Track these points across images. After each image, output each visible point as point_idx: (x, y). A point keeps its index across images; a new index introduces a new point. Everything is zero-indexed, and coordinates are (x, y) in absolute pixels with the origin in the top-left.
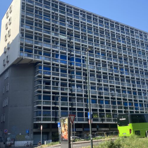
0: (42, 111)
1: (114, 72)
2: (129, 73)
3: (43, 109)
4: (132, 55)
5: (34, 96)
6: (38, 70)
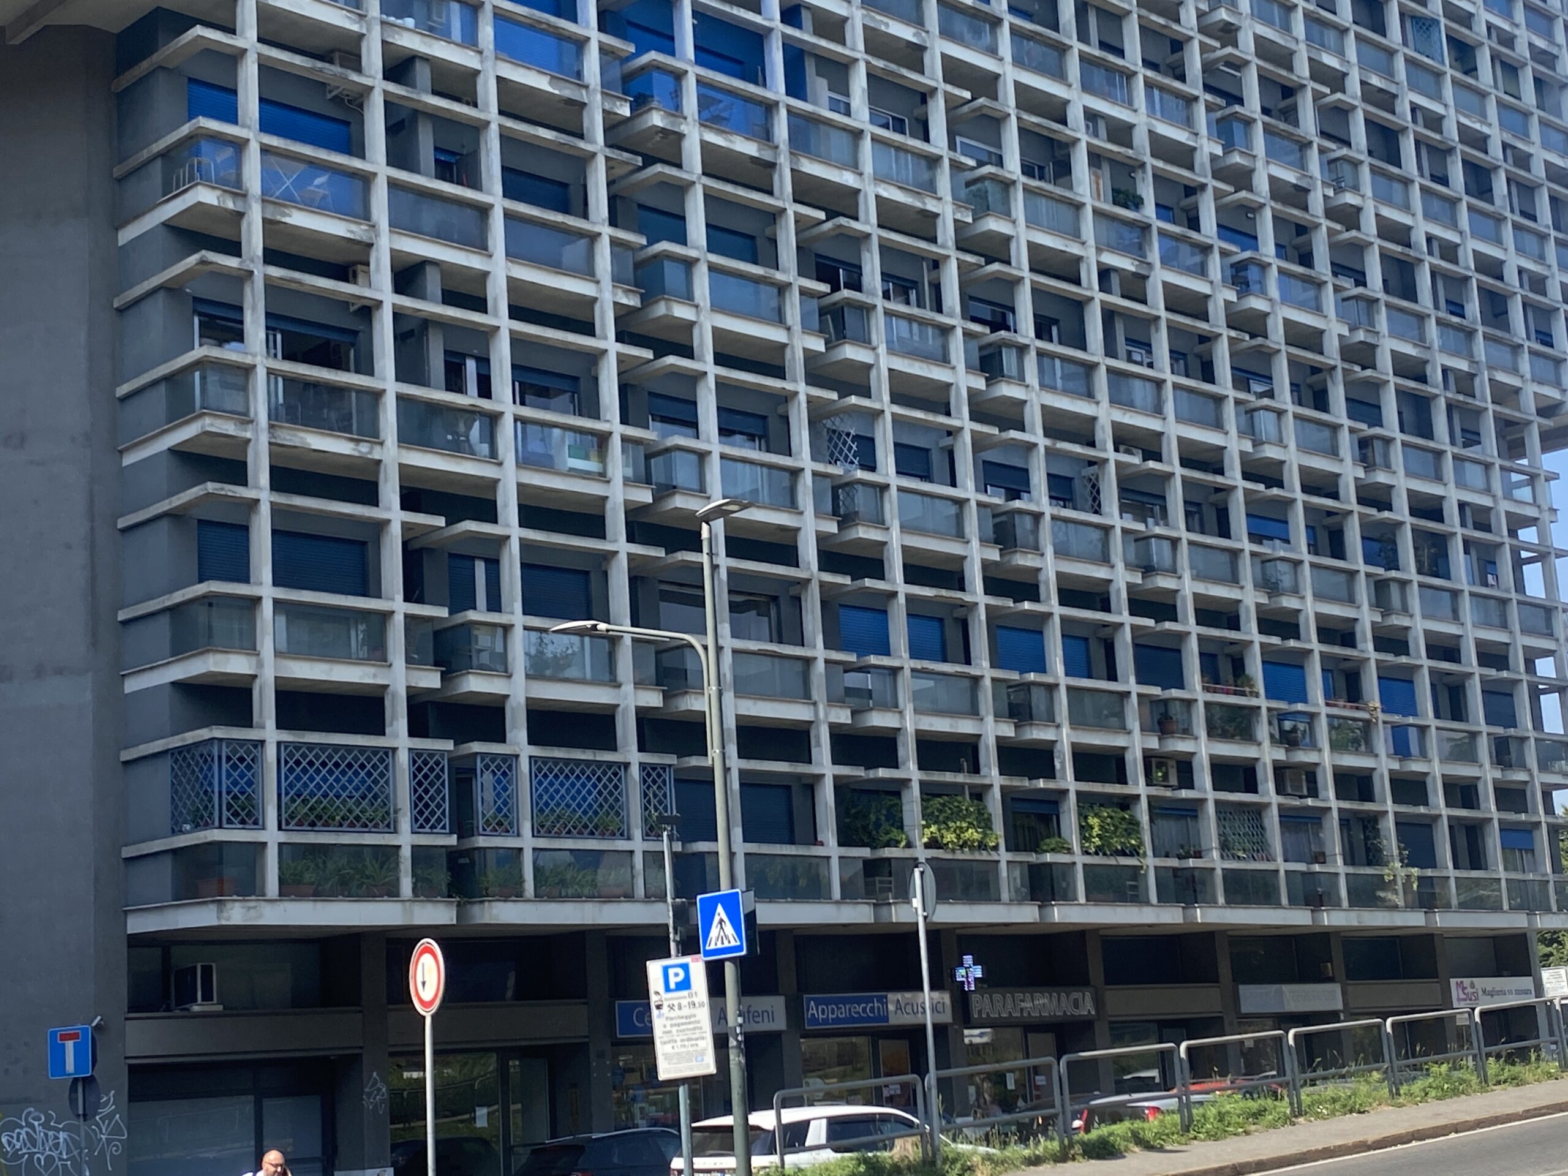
5: (122, 523)
6: (185, 129)
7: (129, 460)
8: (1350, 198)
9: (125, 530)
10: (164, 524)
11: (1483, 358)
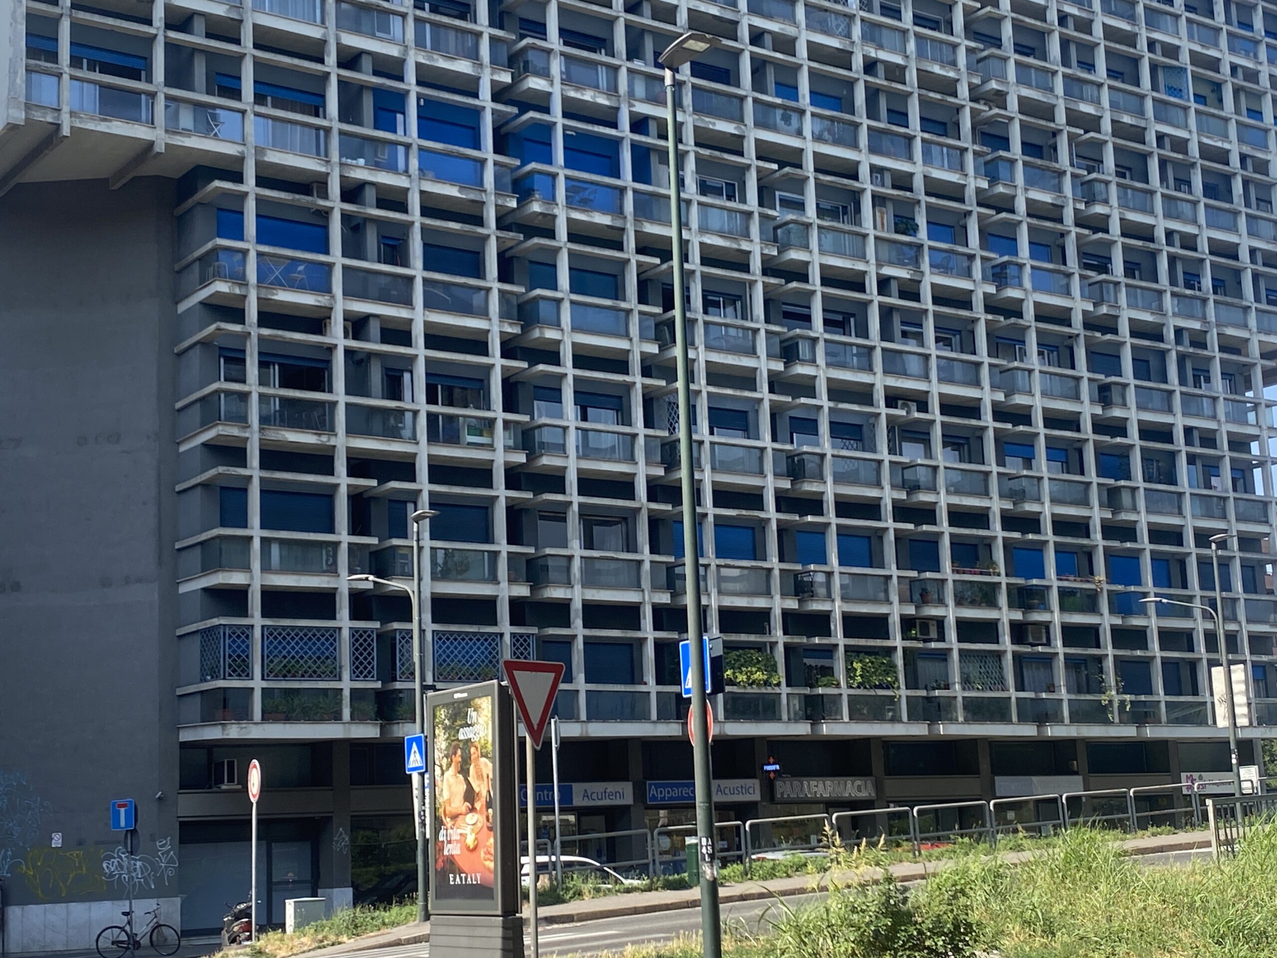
0: (257, 633)
1: (925, 266)
2: (1069, 276)
3: (264, 615)
4: (1097, 102)
5: (178, 488)
6: (209, 245)
7: (183, 448)
8: (1099, 209)
9: (179, 493)
10: (199, 489)
11: (1213, 320)
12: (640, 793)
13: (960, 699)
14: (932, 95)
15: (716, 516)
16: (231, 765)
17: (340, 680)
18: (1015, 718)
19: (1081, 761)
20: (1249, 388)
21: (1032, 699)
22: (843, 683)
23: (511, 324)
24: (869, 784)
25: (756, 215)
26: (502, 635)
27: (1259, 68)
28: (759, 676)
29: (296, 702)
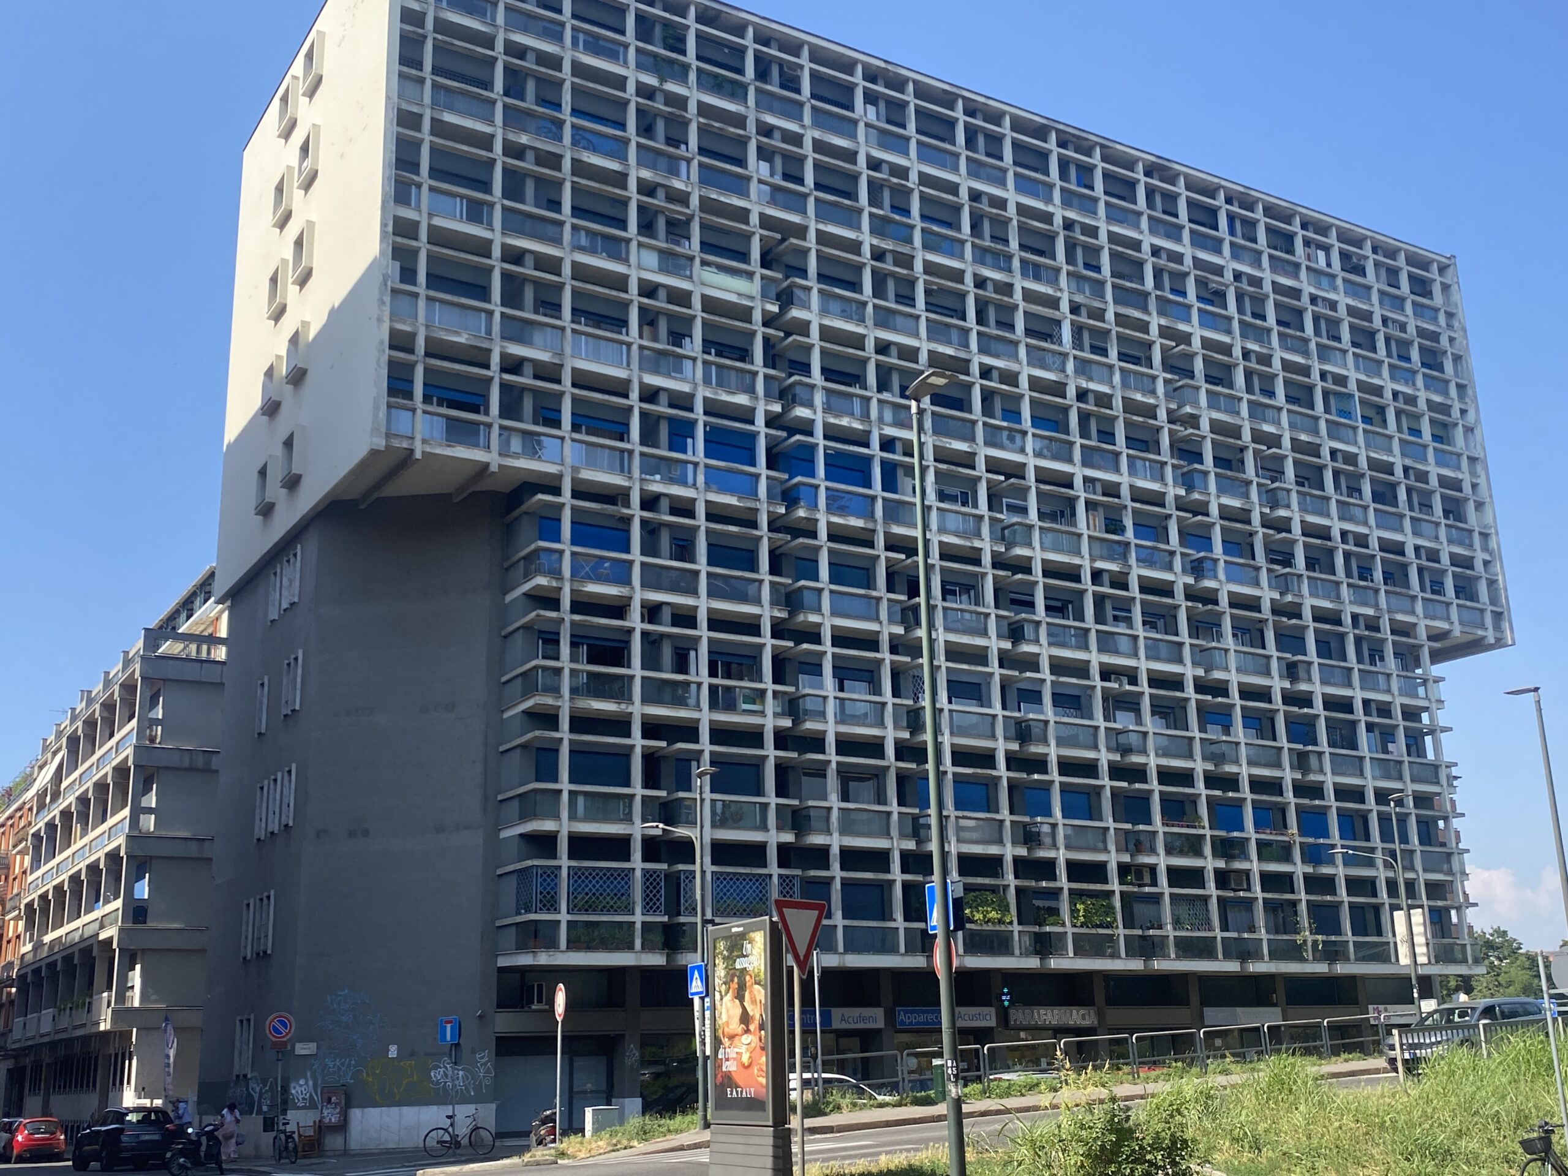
0: (564, 873)
1: (1133, 560)
2: (1258, 569)
3: (570, 857)
4: (1277, 423)
5: (501, 749)
6: (533, 547)
7: (506, 715)
8: (1282, 513)
9: (502, 752)
10: (518, 751)
11: (1385, 607)
12: (890, 1018)
13: (1171, 938)
14: (1135, 418)
15: (954, 774)
16: (540, 987)
17: (633, 914)
18: (1220, 956)
19: (1280, 995)
20: (1419, 666)
21: (1235, 939)
22: (1068, 923)
23: (779, 610)
24: (1092, 1012)
25: (986, 519)
26: (771, 876)
27: (1418, 393)
28: (993, 915)
29: (596, 933)
